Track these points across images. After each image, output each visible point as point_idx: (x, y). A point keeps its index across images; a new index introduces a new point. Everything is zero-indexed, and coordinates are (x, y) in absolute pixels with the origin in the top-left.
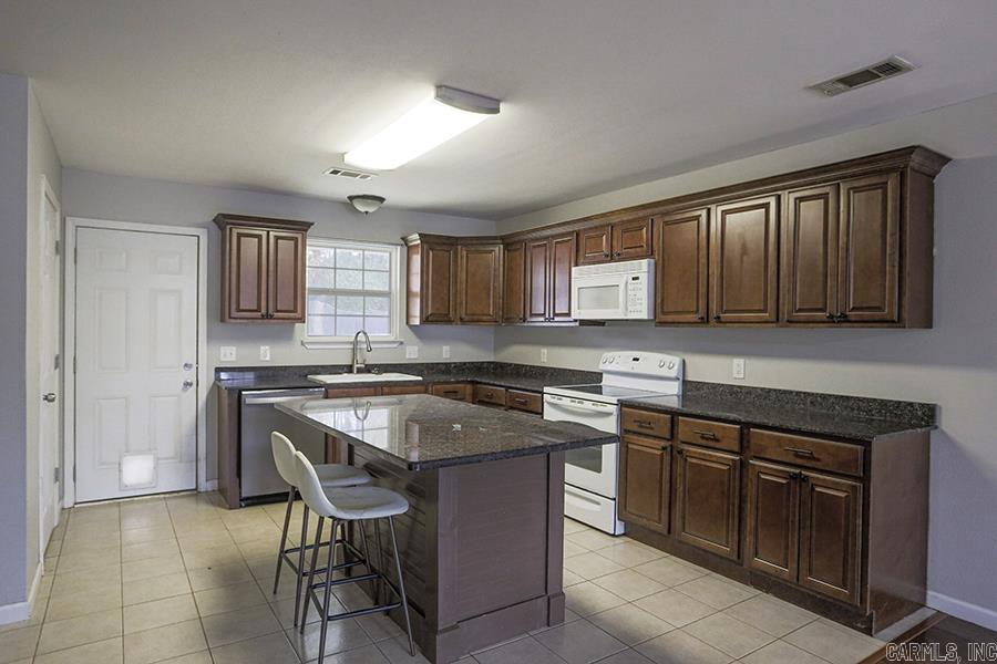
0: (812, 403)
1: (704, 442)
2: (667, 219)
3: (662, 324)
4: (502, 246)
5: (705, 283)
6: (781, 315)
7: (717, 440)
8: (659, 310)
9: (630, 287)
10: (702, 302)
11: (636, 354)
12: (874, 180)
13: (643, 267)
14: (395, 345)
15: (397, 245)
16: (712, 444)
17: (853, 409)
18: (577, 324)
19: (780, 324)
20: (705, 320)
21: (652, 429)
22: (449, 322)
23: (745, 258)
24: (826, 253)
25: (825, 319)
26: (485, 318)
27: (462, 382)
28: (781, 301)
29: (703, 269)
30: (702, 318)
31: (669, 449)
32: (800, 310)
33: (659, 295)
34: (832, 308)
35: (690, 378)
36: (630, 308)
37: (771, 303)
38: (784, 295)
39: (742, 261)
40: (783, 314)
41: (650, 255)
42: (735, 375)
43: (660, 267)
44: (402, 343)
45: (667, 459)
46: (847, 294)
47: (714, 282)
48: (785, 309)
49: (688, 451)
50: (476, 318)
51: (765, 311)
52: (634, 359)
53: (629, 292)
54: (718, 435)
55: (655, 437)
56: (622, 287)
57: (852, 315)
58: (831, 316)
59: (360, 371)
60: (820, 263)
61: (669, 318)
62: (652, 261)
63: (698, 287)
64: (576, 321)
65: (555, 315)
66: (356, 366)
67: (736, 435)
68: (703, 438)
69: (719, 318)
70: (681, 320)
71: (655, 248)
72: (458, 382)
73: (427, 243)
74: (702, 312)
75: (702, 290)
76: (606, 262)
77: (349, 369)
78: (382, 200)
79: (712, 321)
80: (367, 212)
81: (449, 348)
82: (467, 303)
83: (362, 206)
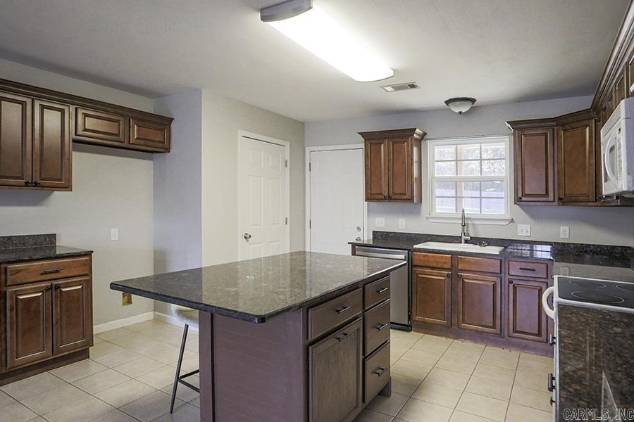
14: (507, 223)
22: (548, 202)
44: (512, 221)
56: (615, 145)
59: (466, 242)
66: (464, 238)
73: (518, 129)
80: (460, 113)
81: (567, 228)
82: (565, 184)
83: (456, 109)
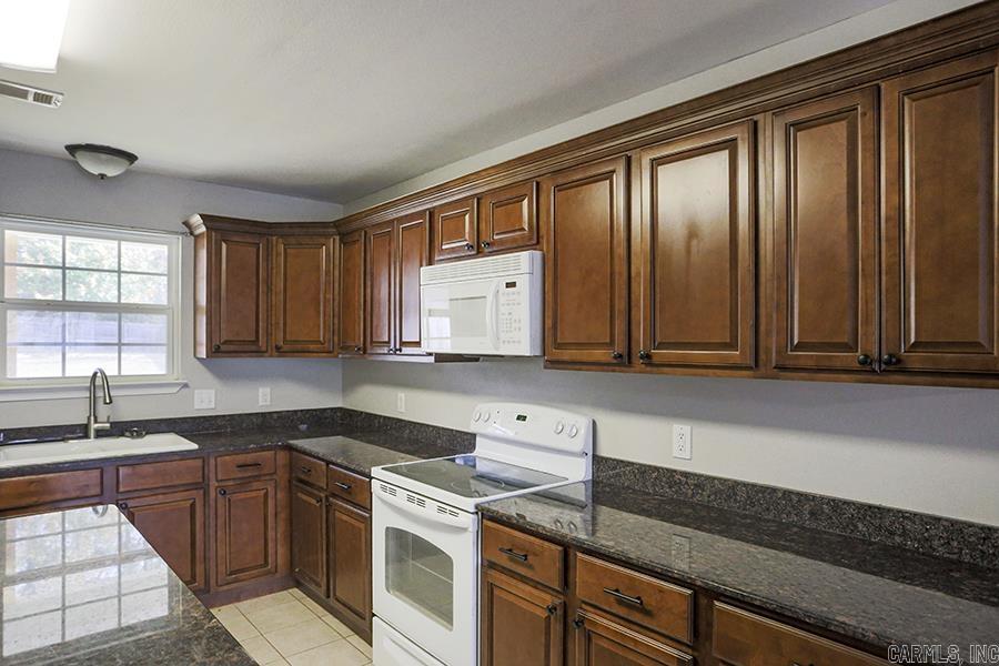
0: (812, 513)
1: (622, 612)
2: (560, 181)
3: (554, 364)
4: (337, 238)
5: (625, 293)
6: (762, 356)
7: (648, 613)
8: (549, 341)
9: (502, 300)
10: (620, 327)
11: (522, 409)
12: (960, 68)
13: (523, 265)
14: (175, 390)
15: (176, 233)
16: (637, 617)
17: (892, 533)
18: (432, 359)
19: (762, 370)
20: (624, 361)
21: (530, 567)
22: (259, 353)
23: (694, 242)
24: (853, 228)
25: (856, 365)
26: (312, 347)
27: (269, 449)
28: (762, 328)
29: (621, 267)
30: (621, 356)
31: (560, 612)
32: (800, 346)
33: (549, 313)
34: (869, 344)
35: (604, 452)
36: (503, 336)
37: (745, 333)
38: (769, 316)
39: (688, 251)
40: (768, 351)
41: (536, 245)
42: (676, 453)
43: (550, 264)
44: (186, 386)
45: (556, 628)
46: (901, 314)
47: (640, 289)
48: (771, 343)
49: (594, 624)
50: (299, 347)
51: (732, 345)
52: (519, 418)
53: (502, 309)
54: (650, 601)
55: (536, 585)
56: (490, 298)
57: (916, 360)
58: (866, 361)
59: (100, 434)
60: (843, 250)
61: (567, 355)
62: (538, 254)
63: (612, 300)
64: (430, 354)
65: (403, 344)
66: (94, 426)
67: (684, 608)
68: (620, 602)
69: (648, 356)
70: (585, 359)
71: (543, 231)
72: (263, 449)
73: (216, 230)
74: (620, 347)
75: (621, 305)
76: (470, 257)
77: (81, 431)
78: (131, 158)
79: (637, 362)
80: (102, 176)
81: (269, 390)
82: (285, 324)
83: (93, 167)
